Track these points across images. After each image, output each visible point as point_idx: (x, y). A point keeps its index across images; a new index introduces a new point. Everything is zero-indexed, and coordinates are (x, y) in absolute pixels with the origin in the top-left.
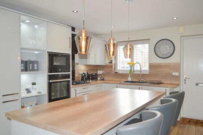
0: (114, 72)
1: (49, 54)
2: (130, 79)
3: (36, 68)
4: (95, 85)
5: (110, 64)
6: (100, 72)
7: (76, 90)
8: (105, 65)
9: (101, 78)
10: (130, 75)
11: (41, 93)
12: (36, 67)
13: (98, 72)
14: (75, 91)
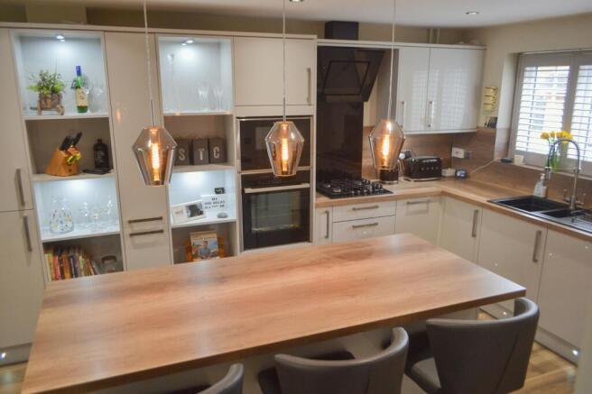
0: (497, 158)
1: (241, 122)
2: (539, 191)
3: (216, 156)
4: (405, 201)
5: (490, 130)
6: (459, 153)
7: (327, 213)
8: (474, 133)
9: (456, 172)
10: (542, 178)
11: (226, 217)
12: (217, 152)
13: (454, 150)
14: (326, 215)
